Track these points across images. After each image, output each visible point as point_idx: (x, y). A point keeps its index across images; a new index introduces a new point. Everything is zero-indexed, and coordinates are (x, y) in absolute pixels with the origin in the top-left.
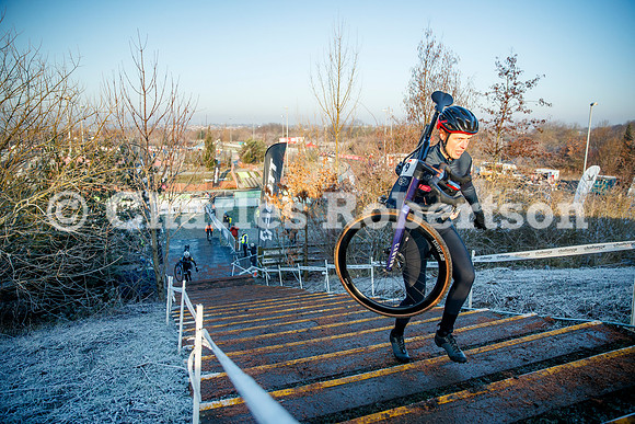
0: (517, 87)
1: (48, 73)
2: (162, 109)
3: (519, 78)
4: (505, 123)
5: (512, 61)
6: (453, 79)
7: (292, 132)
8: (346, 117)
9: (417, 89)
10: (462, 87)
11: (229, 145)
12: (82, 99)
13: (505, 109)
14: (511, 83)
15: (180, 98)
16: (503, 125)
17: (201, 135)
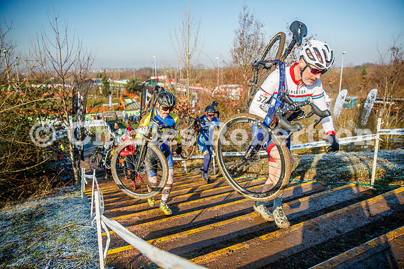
7: (159, 73)
9: (238, 43)
11: (118, 82)
17: (100, 75)
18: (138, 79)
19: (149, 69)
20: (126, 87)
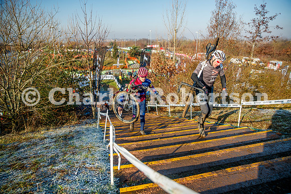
0: (265, 20)
1: (45, 15)
2: (95, 31)
3: (266, 15)
4: (258, 38)
5: (263, 6)
6: (232, 16)
7: (153, 42)
8: (179, 36)
9: (214, 21)
10: (237, 20)
11: (124, 48)
12: (60, 27)
13: (258, 31)
14: (262, 18)
15: (103, 26)
16: (256, 39)
17: (112, 44)
18: (138, 47)
19: (146, 40)
20: (130, 52)
